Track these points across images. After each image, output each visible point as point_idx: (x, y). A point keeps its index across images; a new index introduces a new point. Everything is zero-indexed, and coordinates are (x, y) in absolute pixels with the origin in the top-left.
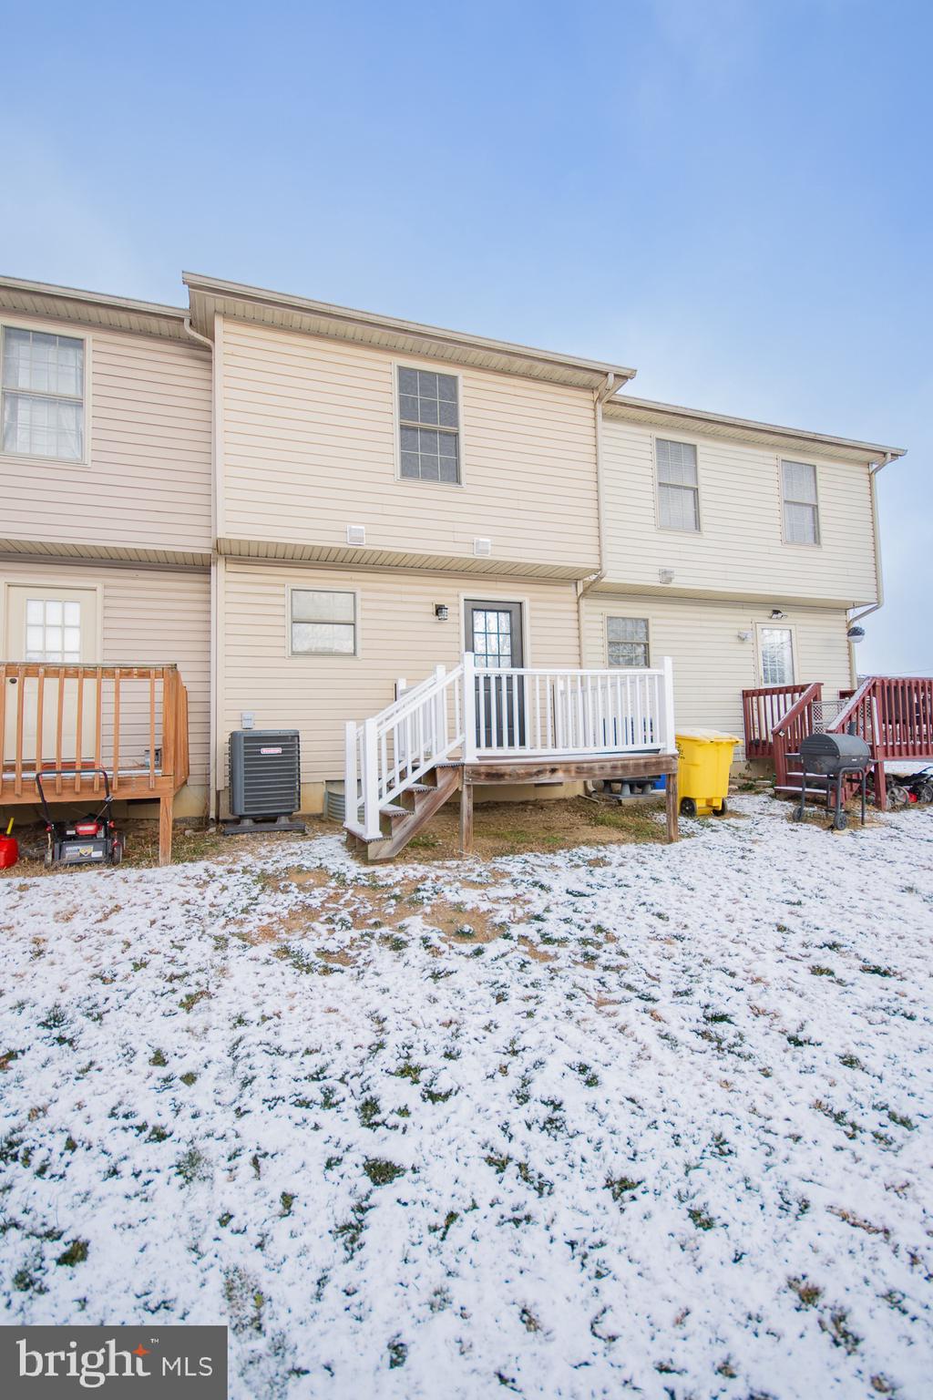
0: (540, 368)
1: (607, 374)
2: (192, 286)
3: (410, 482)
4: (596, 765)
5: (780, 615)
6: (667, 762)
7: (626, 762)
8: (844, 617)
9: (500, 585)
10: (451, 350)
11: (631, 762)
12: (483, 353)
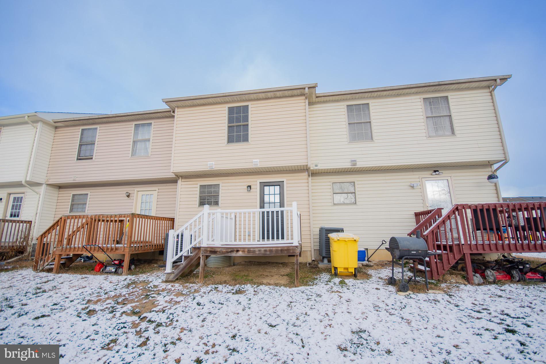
0: (278, 94)
1: (305, 88)
2: (166, 102)
3: (231, 144)
4: (257, 249)
5: (437, 173)
6: (292, 249)
7: (272, 248)
8: (490, 169)
9: (274, 176)
10: (244, 97)
11: (274, 249)
12: (255, 95)
